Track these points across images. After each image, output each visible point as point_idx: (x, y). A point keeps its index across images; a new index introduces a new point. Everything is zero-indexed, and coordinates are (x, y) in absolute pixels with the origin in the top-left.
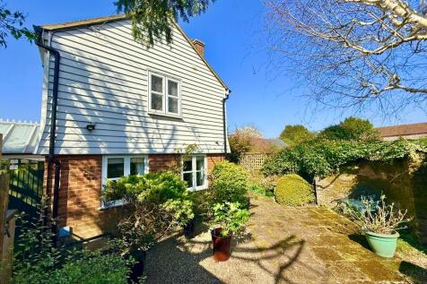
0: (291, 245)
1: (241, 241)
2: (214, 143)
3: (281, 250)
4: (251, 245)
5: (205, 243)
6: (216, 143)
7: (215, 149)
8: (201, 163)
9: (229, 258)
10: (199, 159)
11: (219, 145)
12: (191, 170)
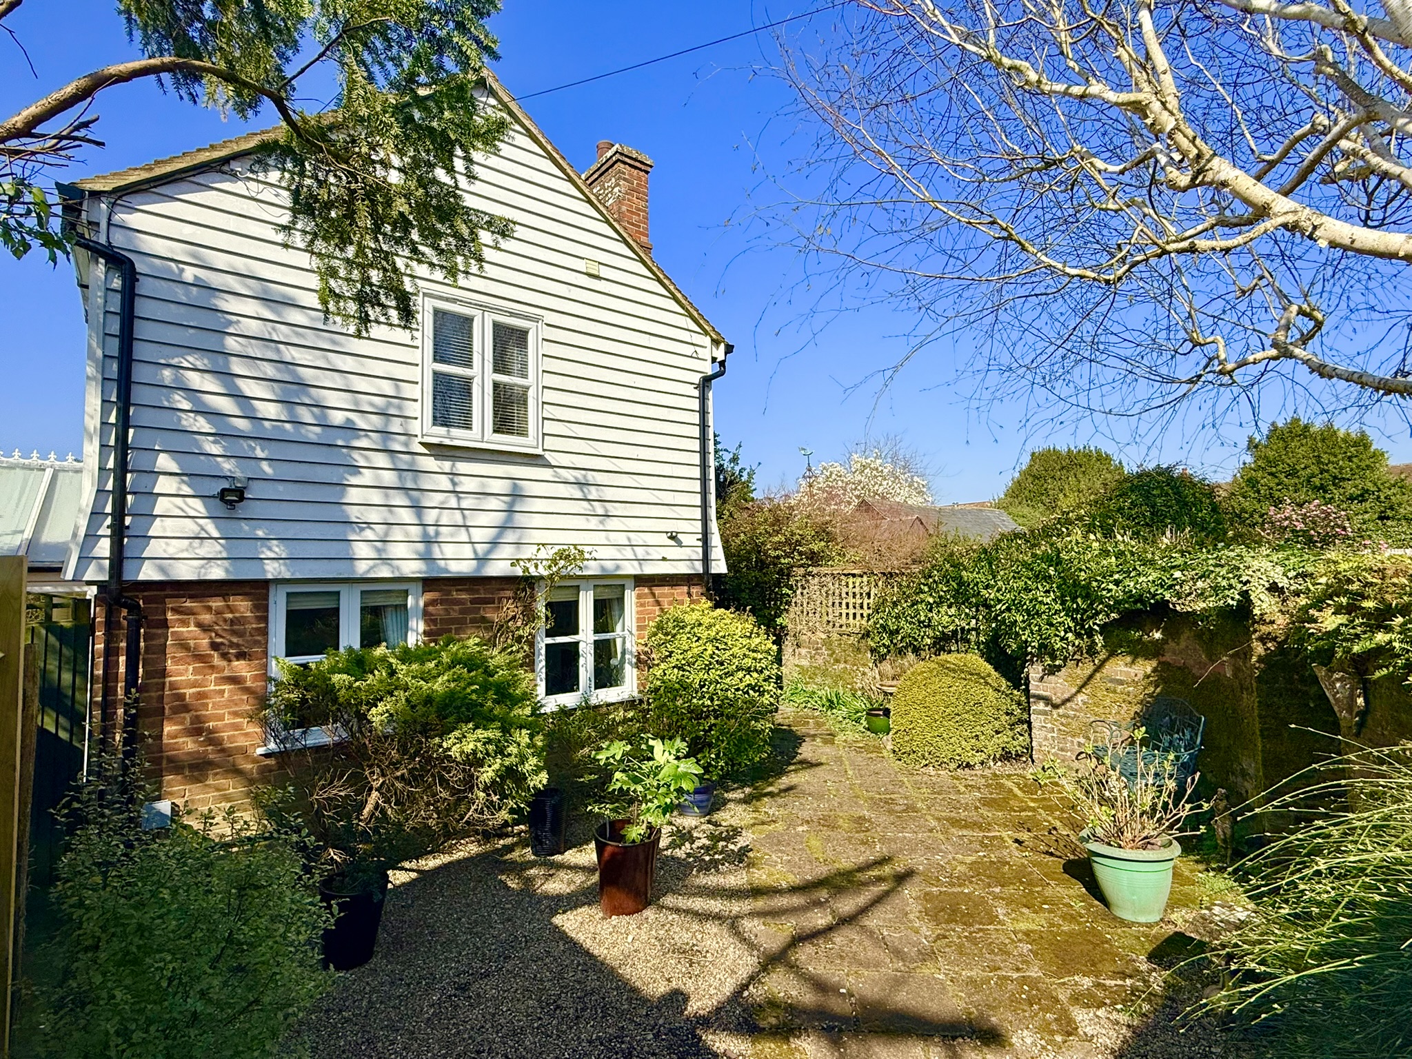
0: (865, 884)
2: (662, 539)
3: (823, 894)
6: (672, 538)
7: (664, 559)
8: (616, 606)
9: (645, 908)
10: (606, 595)
11: (680, 544)
12: (576, 632)
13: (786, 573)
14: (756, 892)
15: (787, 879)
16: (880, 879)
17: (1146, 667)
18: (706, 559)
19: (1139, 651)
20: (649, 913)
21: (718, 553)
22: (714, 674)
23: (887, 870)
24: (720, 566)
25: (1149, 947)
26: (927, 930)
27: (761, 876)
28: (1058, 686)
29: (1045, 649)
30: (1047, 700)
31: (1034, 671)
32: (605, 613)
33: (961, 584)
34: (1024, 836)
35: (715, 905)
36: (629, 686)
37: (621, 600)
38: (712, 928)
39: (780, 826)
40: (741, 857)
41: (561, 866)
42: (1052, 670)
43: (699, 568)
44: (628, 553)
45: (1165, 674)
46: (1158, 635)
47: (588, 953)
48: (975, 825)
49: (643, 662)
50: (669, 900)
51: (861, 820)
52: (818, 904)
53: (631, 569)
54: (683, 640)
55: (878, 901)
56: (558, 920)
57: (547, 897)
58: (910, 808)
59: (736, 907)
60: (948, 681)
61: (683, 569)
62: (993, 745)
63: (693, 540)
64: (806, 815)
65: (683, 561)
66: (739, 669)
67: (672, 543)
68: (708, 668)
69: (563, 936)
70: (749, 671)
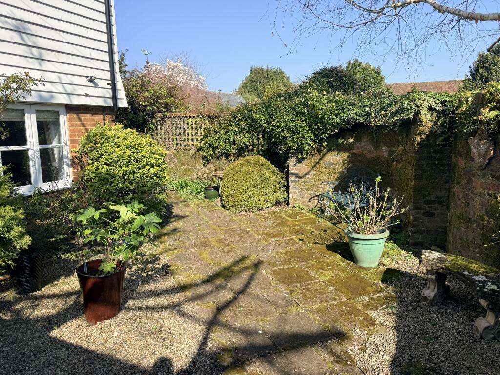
0: (239, 272)
1: (148, 279)
2: (85, 81)
3: (220, 281)
4: (166, 283)
5: (67, 295)
6: (91, 81)
7: (86, 95)
8: (52, 127)
9: (119, 312)
10: (46, 118)
11: (96, 86)
12: (25, 143)
13: (151, 116)
14: (184, 288)
15: (200, 277)
16: (247, 268)
17: (344, 156)
18: (114, 97)
19: (341, 149)
20: (123, 315)
21: (122, 94)
22: (132, 168)
23: (248, 262)
24: (123, 103)
25: (380, 277)
26: (284, 290)
27: (183, 278)
28: (302, 168)
29: (300, 150)
30: (296, 175)
31: (292, 162)
32: (46, 130)
33: (253, 120)
34: (302, 237)
35: (163, 300)
36: (66, 180)
37: (56, 123)
38: (167, 314)
39: (181, 250)
40: (166, 270)
41: (43, 297)
42: (300, 161)
43: (110, 103)
44: (60, 88)
45: (353, 159)
46: (351, 140)
47: (87, 351)
48: (278, 235)
49: (77, 163)
50: (131, 303)
51: (222, 241)
52: (221, 287)
53: (63, 100)
54: (108, 147)
55: (251, 279)
56: (54, 333)
57: (38, 320)
58: (243, 232)
59: (175, 298)
60: (251, 169)
61: (100, 103)
62: (273, 198)
63: (104, 84)
64: (192, 242)
65: (99, 97)
66: (147, 164)
67: (91, 84)
68: (128, 164)
69: (63, 344)
70: (152, 166)
